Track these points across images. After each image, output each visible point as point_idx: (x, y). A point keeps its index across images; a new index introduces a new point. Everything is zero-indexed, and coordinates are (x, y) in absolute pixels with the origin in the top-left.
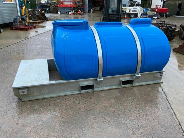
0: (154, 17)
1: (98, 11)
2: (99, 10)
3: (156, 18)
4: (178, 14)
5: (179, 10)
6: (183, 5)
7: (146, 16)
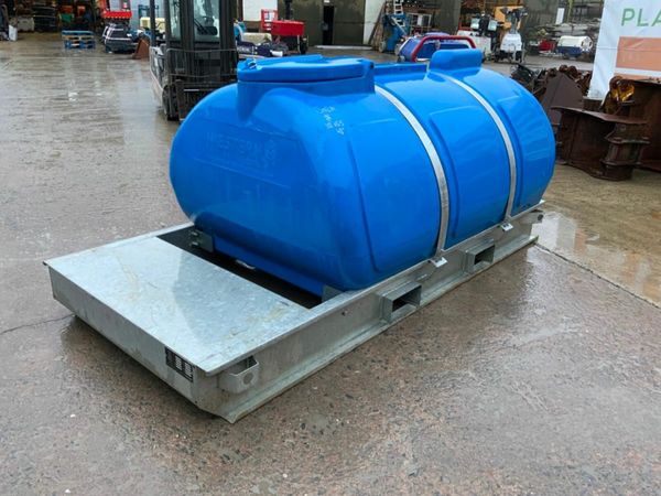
0: (274, 53)
1: (29, 31)
2: (36, 29)
3: (281, 53)
4: (327, 39)
5: (326, 28)
6: (336, 9)
7: (248, 50)
